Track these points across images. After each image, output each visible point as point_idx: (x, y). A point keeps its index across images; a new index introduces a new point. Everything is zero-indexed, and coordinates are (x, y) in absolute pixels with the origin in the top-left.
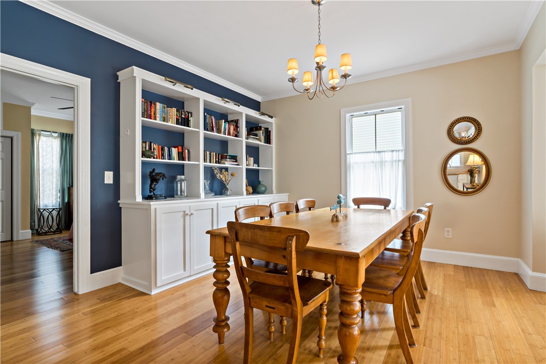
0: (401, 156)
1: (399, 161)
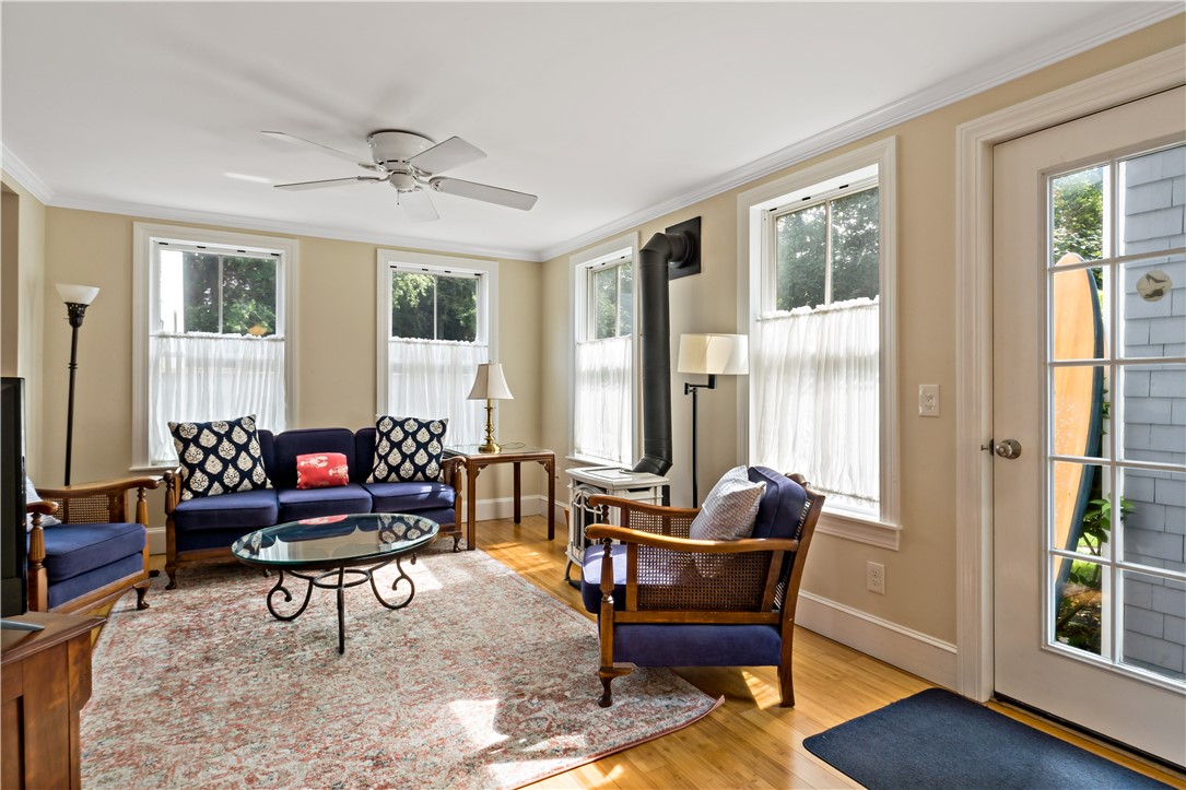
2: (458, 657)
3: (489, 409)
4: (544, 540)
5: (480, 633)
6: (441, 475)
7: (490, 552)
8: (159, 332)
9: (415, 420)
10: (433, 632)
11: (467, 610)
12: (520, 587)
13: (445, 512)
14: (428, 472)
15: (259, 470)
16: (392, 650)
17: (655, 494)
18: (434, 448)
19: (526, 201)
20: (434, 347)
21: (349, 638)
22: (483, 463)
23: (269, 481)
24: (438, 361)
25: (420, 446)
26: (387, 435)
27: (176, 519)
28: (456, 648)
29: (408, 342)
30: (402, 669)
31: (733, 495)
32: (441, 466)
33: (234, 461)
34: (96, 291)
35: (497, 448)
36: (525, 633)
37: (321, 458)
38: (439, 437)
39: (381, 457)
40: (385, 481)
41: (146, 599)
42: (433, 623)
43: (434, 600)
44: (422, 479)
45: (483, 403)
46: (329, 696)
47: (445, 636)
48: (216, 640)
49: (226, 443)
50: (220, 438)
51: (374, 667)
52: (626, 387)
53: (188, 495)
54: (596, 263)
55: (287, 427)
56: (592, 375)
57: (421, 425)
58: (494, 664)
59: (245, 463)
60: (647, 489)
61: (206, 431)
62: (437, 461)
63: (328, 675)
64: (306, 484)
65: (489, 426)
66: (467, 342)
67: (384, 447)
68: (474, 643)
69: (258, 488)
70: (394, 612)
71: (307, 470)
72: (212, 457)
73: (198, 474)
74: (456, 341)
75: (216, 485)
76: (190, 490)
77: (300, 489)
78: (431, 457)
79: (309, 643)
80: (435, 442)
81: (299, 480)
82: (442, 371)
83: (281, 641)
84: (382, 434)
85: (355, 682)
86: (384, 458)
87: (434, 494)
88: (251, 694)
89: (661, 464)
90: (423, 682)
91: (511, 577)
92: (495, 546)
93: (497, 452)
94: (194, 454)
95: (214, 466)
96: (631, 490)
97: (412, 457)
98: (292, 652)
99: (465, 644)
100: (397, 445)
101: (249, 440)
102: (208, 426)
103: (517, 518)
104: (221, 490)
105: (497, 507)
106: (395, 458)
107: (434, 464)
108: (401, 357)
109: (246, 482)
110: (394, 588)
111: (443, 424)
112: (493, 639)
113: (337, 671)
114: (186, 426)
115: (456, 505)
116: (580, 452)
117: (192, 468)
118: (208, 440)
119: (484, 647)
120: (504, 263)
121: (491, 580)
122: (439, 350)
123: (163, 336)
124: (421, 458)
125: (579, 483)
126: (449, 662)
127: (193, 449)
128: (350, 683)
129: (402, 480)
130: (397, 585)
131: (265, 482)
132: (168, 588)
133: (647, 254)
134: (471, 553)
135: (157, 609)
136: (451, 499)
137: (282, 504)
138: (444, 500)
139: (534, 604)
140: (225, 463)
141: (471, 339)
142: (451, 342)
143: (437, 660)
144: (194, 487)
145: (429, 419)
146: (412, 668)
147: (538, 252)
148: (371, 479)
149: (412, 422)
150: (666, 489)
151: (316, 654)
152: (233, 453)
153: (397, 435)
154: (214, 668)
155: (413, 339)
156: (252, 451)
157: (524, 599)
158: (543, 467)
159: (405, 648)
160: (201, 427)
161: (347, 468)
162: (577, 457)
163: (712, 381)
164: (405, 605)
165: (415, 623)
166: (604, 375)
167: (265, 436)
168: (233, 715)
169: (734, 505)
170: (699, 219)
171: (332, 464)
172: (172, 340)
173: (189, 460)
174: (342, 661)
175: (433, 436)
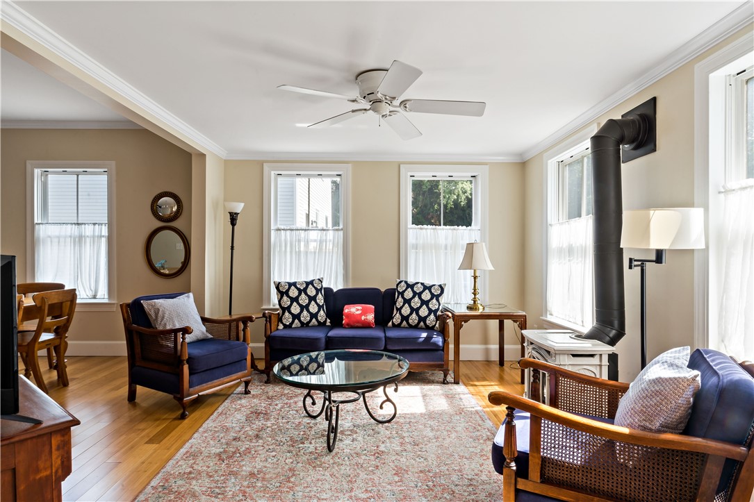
0: (105, 231)
1: (101, 236)
2: (406, 476)
3: (475, 278)
4: (517, 383)
5: (432, 457)
6: (437, 326)
7: (471, 388)
8: (276, 227)
9: (422, 284)
10: (399, 448)
11: (431, 434)
12: (480, 422)
13: (436, 353)
14: (428, 322)
15: (322, 312)
16: (364, 457)
17: (601, 360)
18: (433, 305)
19: (477, 109)
20: (439, 231)
21: (341, 440)
22: (466, 318)
23: (328, 320)
24: (442, 241)
25: (424, 303)
26: (402, 294)
27: (270, 341)
28: (407, 467)
29: (421, 229)
30: (363, 475)
31: (659, 381)
32: (437, 318)
33: (307, 307)
34: (242, 205)
35: (481, 308)
36: (467, 466)
37: (358, 308)
38: (438, 297)
39: (397, 309)
40: (398, 326)
41: (249, 388)
42: (401, 440)
43: (412, 420)
44: (424, 327)
45: (470, 273)
46: (306, 485)
47: (404, 454)
48: (269, 424)
49: (303, 295)
50: (300, 291)
51: (346, 469)
52: (587, 261)
53: (281, 327)
54: (565, 156)
55: (344, 286)
56: (560, 250)
57: (425, 288)
58: (430, 489)
59: (313, 308)
60: (592, 356)
61: (293, 287)
62: (435, 315)
63: (314, 467)
64: (348, 325)
65: (475, 290)
66: (464, 227)
67: (400, 302)
68: (423, 465)
69: (321, 325)
70: (381, 425)
71: (349, 315)
72: (295, 304)
73: (287, 314)
74: (456, 227)
75: (296, 321)
76: (282, 323)
77: (345, 328)
78: (430, 311)
79: (316, 438)
80: (434, 301)
81: (344, 322)
82: (446, 248)
83: (302, 433)
84: (399, 293)
85: (327, 478)
86: (399, 310)
87: (428, 338)
88: (264, 469)
89: (613, 333)
90: (370, 492)
91: (477, 412)
92: (477, 383)
93: (481, 311)
94: (286, 300)
95: (295, 309)
96: (574, 356)
97: (417, 310)
98: (303, 443)
99: (416, 466)
100: (408, 301)
101: (317, 294)
102: (294, 284)
103: (502, 362)
104: (299, 325)
105: (487, 351)
106: (406, 310)
107: (432, 317)
108: (417, 239)
109: (314, 320)
110: (381, 407)
111: (442, 288)
112: (438, 466)
113: (320, 466)
114: (283, 284)
115: (444, 349)
116: (551, 315)
117: (284, 309)
118: (293, 293)
119: (429, 471)
120: (493, 165)
121: (461, 411)
122: (444, 234)
123: (278, 230)
124: (424, 312)
125: (532, 344)
126: (397, 478)
127: (285, 298)
128: (324, 477)
129: (410, 326)
130: (384, 406)
131: (326, 321)
132: (266, 382)
133: (597, 140)
134: (456, 386)
135: (253, 395)
136: (440, 344)
137: (329, 337)
138: (435, 344)
139: (485, 440)
140: (302, 307)
141: (469, 224)
142: (452, 227)
143: (389, 475)
144: (284, 321)
145: (431, 284)
146: (369, 477)
147: (521, 155)
148: (390, 324)
149: (419, 285)
150: (613, 358)
151: (316, 449)
152: (307, 301)
153: (408, 294)
154: (257, 444)
155: (425, 226)
156: (318, 301)
157: (478, 433)
158: (516, 325)
159: (372, 458)
160: (290, 285)
161: (373, 315)
162: (549, 318)
163: (659, 256)
164: (389, 421)
165: (389, 438)
166: (571, 251)
167: (328, 291)
168: (245, 483)
169: (658, 393)
170: (654, 99)
171: (365, 312)
172: (282, 231)
173: (283, 304)
174: (328, 459)
175: (433, 296)
